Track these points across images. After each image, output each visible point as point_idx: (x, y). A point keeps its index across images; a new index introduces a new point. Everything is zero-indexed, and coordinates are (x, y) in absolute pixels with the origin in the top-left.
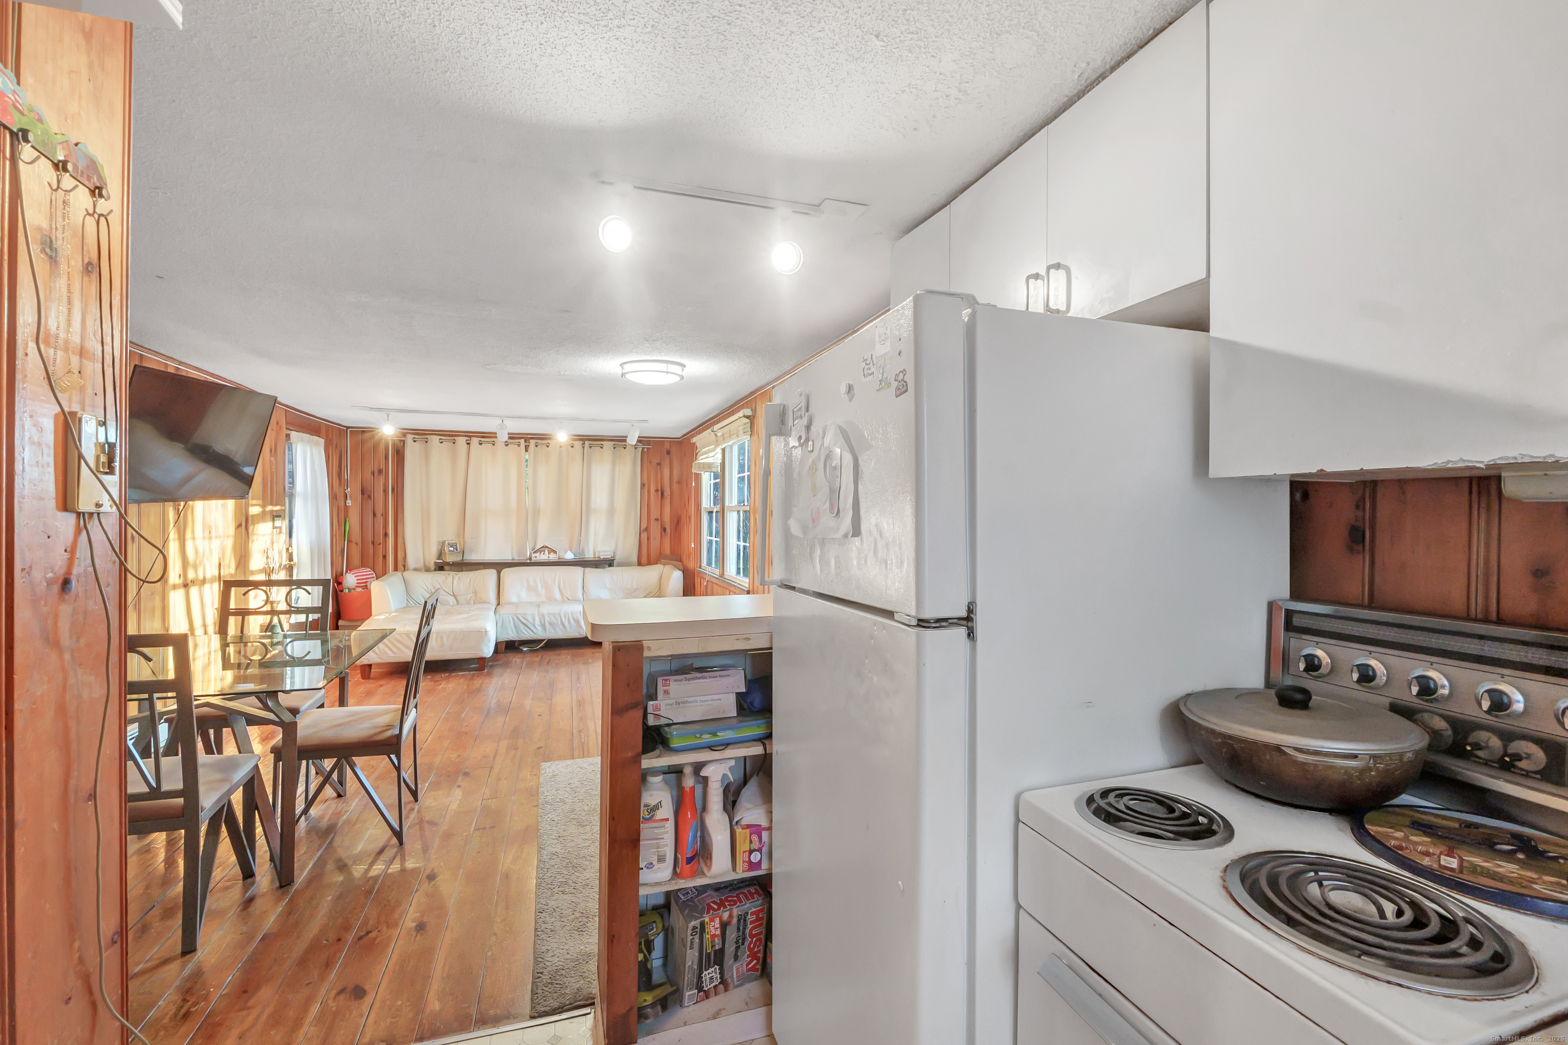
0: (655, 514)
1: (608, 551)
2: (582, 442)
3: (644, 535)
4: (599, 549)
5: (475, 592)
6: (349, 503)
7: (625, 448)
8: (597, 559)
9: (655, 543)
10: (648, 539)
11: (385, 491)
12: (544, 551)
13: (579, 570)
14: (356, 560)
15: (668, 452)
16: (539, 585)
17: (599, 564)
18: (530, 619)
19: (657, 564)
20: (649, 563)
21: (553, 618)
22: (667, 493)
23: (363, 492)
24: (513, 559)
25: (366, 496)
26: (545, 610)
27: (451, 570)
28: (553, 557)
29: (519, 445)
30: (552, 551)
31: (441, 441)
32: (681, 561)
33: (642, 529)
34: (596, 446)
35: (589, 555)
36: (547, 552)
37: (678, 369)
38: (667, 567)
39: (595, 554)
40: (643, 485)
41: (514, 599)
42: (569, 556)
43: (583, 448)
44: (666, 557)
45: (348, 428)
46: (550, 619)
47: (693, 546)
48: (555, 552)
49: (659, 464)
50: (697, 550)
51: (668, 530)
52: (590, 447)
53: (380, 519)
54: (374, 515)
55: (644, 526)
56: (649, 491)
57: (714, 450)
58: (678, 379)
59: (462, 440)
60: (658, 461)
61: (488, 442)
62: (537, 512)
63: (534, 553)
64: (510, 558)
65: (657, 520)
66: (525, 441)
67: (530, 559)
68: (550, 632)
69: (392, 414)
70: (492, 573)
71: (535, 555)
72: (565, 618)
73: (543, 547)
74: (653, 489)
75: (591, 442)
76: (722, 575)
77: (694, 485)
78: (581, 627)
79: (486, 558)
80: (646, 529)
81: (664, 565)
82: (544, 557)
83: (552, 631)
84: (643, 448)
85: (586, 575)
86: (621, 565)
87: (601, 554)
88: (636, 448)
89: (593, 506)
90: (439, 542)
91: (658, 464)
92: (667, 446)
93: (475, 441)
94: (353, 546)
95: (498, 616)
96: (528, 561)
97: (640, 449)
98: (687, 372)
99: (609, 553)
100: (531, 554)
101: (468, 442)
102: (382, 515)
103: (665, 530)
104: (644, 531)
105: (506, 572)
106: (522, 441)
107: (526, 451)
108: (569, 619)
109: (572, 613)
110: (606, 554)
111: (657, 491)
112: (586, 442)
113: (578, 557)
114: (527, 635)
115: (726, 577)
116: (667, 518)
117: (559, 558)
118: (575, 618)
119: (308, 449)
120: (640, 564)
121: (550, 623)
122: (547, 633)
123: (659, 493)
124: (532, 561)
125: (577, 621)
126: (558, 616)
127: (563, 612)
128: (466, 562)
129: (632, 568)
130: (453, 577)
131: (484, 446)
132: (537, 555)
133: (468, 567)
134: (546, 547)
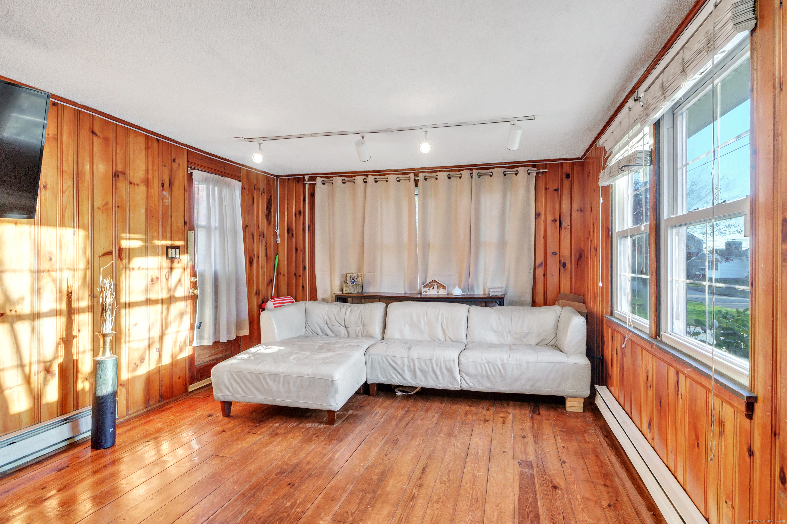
0: (552, 247)
1: (498, 288)
2: (470, 172)
3: (540, 271)
4: (489, 285)
5: (364, 325)
6: (278, 241)
7: (516, 174)
8: (486, 296)
9: (553, 280)
10: (544, 275)
11: (304, 229)
12: (434, 286)
13: (463, 308)
14: (284, 289)
15: (568, 176)
16: (422, 322)
17: (489, 302)
18: (399, 362)
19: (554, 304)
20: (546, 304)
21: (423, 364)
22: (567, 222)
23: (289, 231)
24: (405, 293)
25: (291, 234)
26: (416, 353)
28: (442, 293)
29: (410, 180)
30: (441, 286)
31: (343, 181)
32: (584, 302)
33: (537, 264)
34: (486, 174)
35: (479, 292)
36: (436, 287)
38: (566, 309)
39: (484, 290)
40: (537, 215)
41: (397, 336)
42: (457, 292)
43: (472, 177)
44: (565, 297)
45: (277, 176)
46: (420, 364)
47: (601, 285)
48: (444, 287)
49: (557, 190)
50: (607, 291)
51: (568, 266)
52: (479, 177)
53: (300, 254)
54: (296, 251)
55: (539, 261)
56: (545, 222)
59: (359, 179)
60: (556, 187)
61: (382, 180)
62: (426, 246)
63: (425, 287)
64: (403, 292)
65: (554, 254)
66: (415, 176)
67: (421, 294)
68: (421, 380)
70: (382, 305)
71: (425, 289)
72: (437, 365)
73: (432, 282)
74: (549, 219)
75: (480, 171)
76: (656, 335)
77: (601, 201)
78: (454, 378)
79: (382, 292)
80: (542, 264)
81: (562, 306)
82: (433, 292)
83: (423, 379)
84: (538, 173)
85: (470, 314)
86: (513, 304)
87: (491, 290)
88: (529, 174)
89: (482, 239)
90: (342, 275)
91: (555, 190)
92: (566, 169)
93: (371, 179)
94: (281, 277)
95: (367, 356)
96: (419, 296)
97: (534, 174)
99: (500, 290)
100: (421, 289)
101: (365, 180)
102: (302, 250)
103: (564, 265)
104: (539, 267)
105: (393, 306)
106: (412, 176)
107: (416, 185)
108: (441, 367)
109: (444, 361)
110: (496, 291)
111: (554, 221)
112: (474, 171)
113: (468, 293)
114: (395, 380)
115: (664, 339)
116: (566, 251)
117: (448, 294)
118: (448, 367)
119: (211, 187)
120: (534, 304)
121: (420, 370)
122: (418, 380)
123: (557, 223)
124: (422, 296)
125: (450, 371)
126: (428, 362)
127: (435, 358)
128: (365, 294)
129: (525, 308)
130: (346, 309)
131: (379, 183)
132: (427, 289)
133: (367, 300)
134: (435, 282)
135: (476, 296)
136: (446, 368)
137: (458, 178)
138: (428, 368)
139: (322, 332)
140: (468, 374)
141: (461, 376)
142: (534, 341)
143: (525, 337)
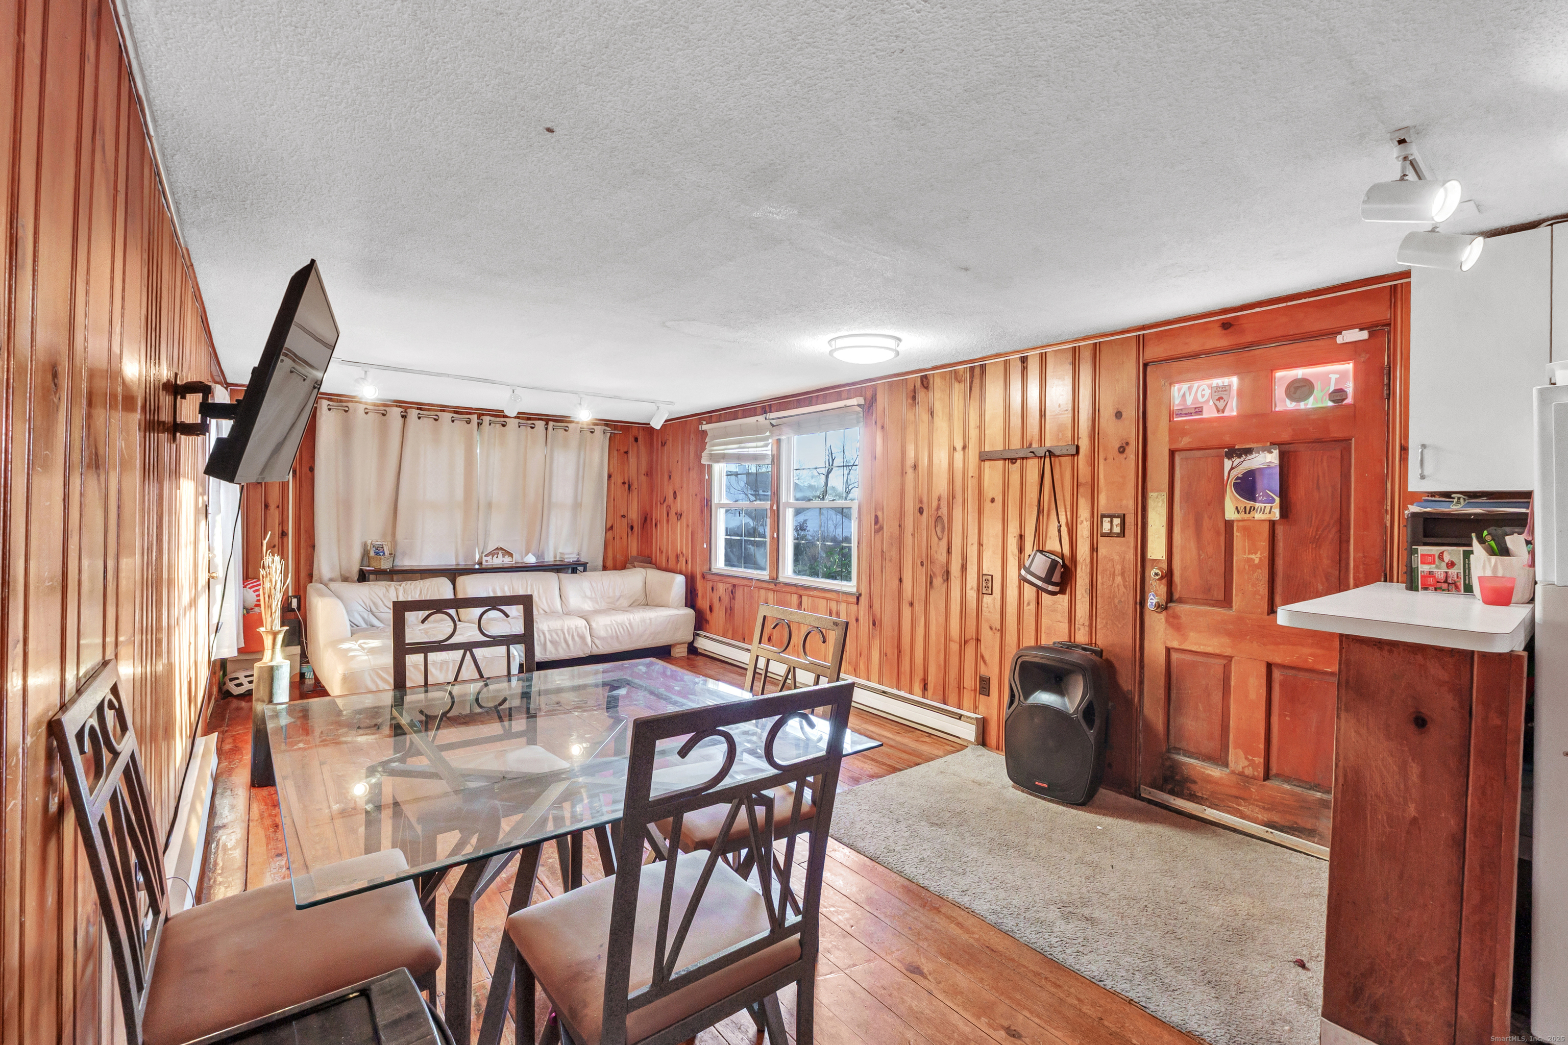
0: (622, 509)
1: (571, 553)
2: (545, 422)
3: (610, 535)
4: (561, 550)
7: (592, 432)
9: (622, 543)
10: (614, 539)
12: (498, 554)
13: (554, 576)
19: (629, 567)
20: (616, 567)
24: (458, 565)
26: (545, 625)
27: (377, 580)
28: (508, 561)
29: (469, 422)
30: (507, 553)
31: (366, 411)
33: (608, 527)
34: (558, 427)
35: (549, 558)
36: (500, 555)
37: (892, 343)
38: (650, 571)
39: (555, 557)
42: (531, 559)
43: (547, 429)
47: (705, 546)
48: (511, 555)
50: (708, 551)
51: (636, 528)
52: (555, 429)
53: (274, 514)
54: (267, 506)
55: (610, 524)
56: (616, 484)
57: (766, 439)
58: (892, 355)
59: (395, 412)
60: (627, 450)
61: (428, 417)
62: (489, 503)
63: (485, 556)
64: (454, 563)
65: (624, 516)
66: (478, 418)
67: (480, 563)
69: (372, 372)
71: (486, 558)
73: (497, 549)
74: (620, 481)
75: (556, 423)
76: (777, 578)
79: (423, 564)
80: (612, 528)
81: (643, 568)
82: (498, 561)
83: (553, 651)
84: (612, 434)
85: (562, 582)
87: (566, 556)
88: (604, 433)
89: (554, 500)
91: (626, 452)
92: (635, 432)
93: (413, 413)
96: (477, 567)
97: (609, 434)
98: (902, 348)
100: (481, 558)
101: (403, 414)
102: (278, 507)
103: (631, 528)
104: (610, 530)
105: (463, 580)
106: (474, 418)
107: (478, 429)
110: (571, 558)
111: (624, 483)
112: (550, 422)
113: (542, 561)
115: (783, 580)
116: (634, 514)
117: (516, 563)
120: (605, 568)
121: (551, 642)
122: (548, 653)
123: (626, 486)
124: (484, 567)
125: (582, 638)
126: (560, 632)
127: (566, 628)
128: (396, 568)
129: (597, 573)
130: (396, 590)
131: (424, 421)
132: (489, 558)
133: (400, 576)
134: (501, 549)
135: (546, 564)
136: (578, 635)
137: (529, 428)
138: (560, 639)
139: (366, 623)
140: (598, 638)
141: (592, 641)
142: (625, 603)
143: (618, 600)
